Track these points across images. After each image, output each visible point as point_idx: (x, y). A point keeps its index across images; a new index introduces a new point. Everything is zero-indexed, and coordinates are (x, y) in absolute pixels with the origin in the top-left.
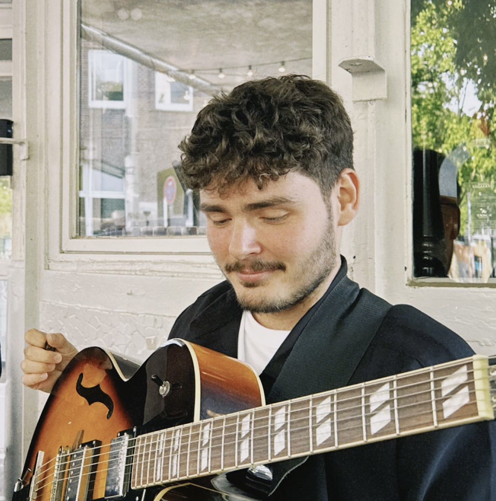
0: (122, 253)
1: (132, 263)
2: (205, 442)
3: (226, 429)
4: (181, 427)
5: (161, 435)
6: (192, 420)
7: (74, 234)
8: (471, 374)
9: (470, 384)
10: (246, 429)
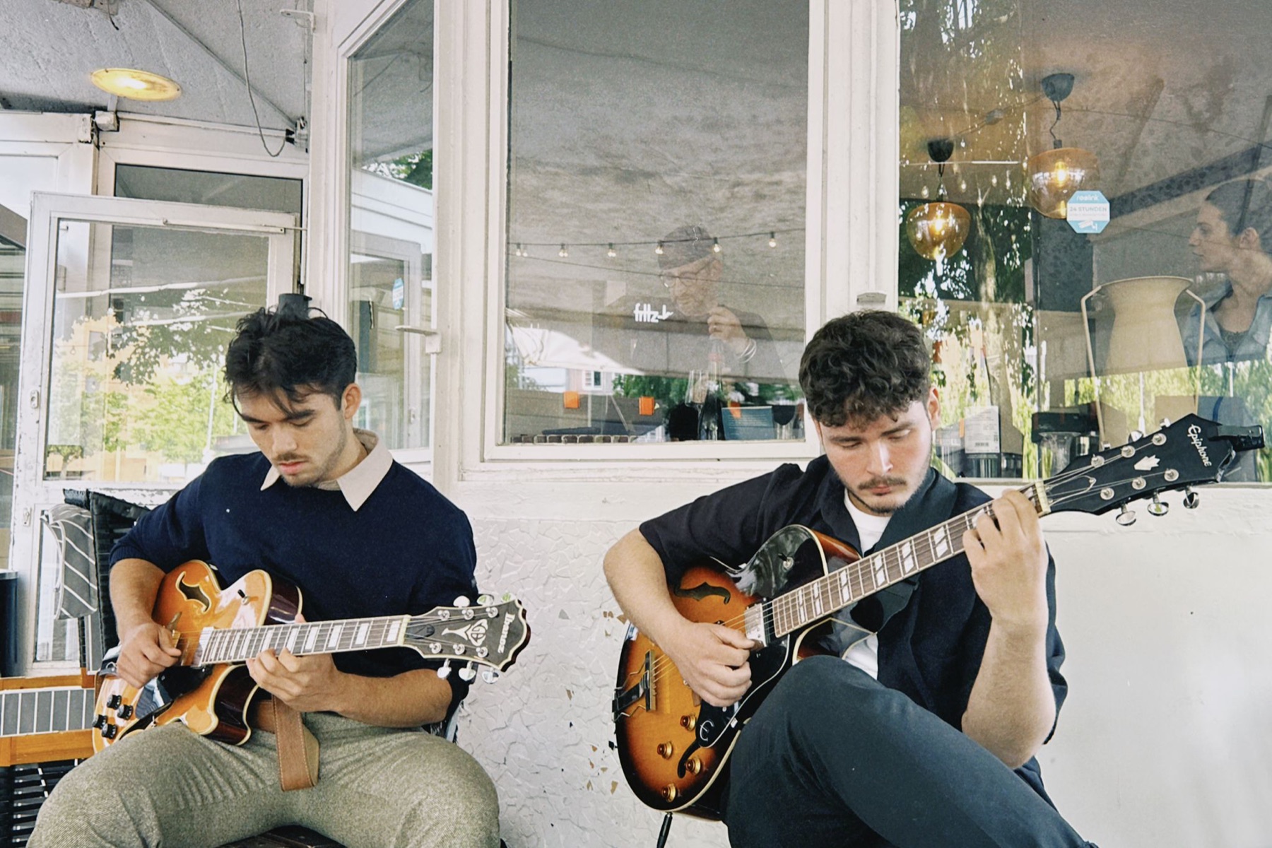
0: (576, 461)
1: (601, 470)
2: (816, 596)
3: (831, 583)
4: (818, 580)
5: (799, 592)
6: (823, 575)
7: (501, 440)
8: (1035, 491)
9: (1036, 496)
10: (844, 581)
